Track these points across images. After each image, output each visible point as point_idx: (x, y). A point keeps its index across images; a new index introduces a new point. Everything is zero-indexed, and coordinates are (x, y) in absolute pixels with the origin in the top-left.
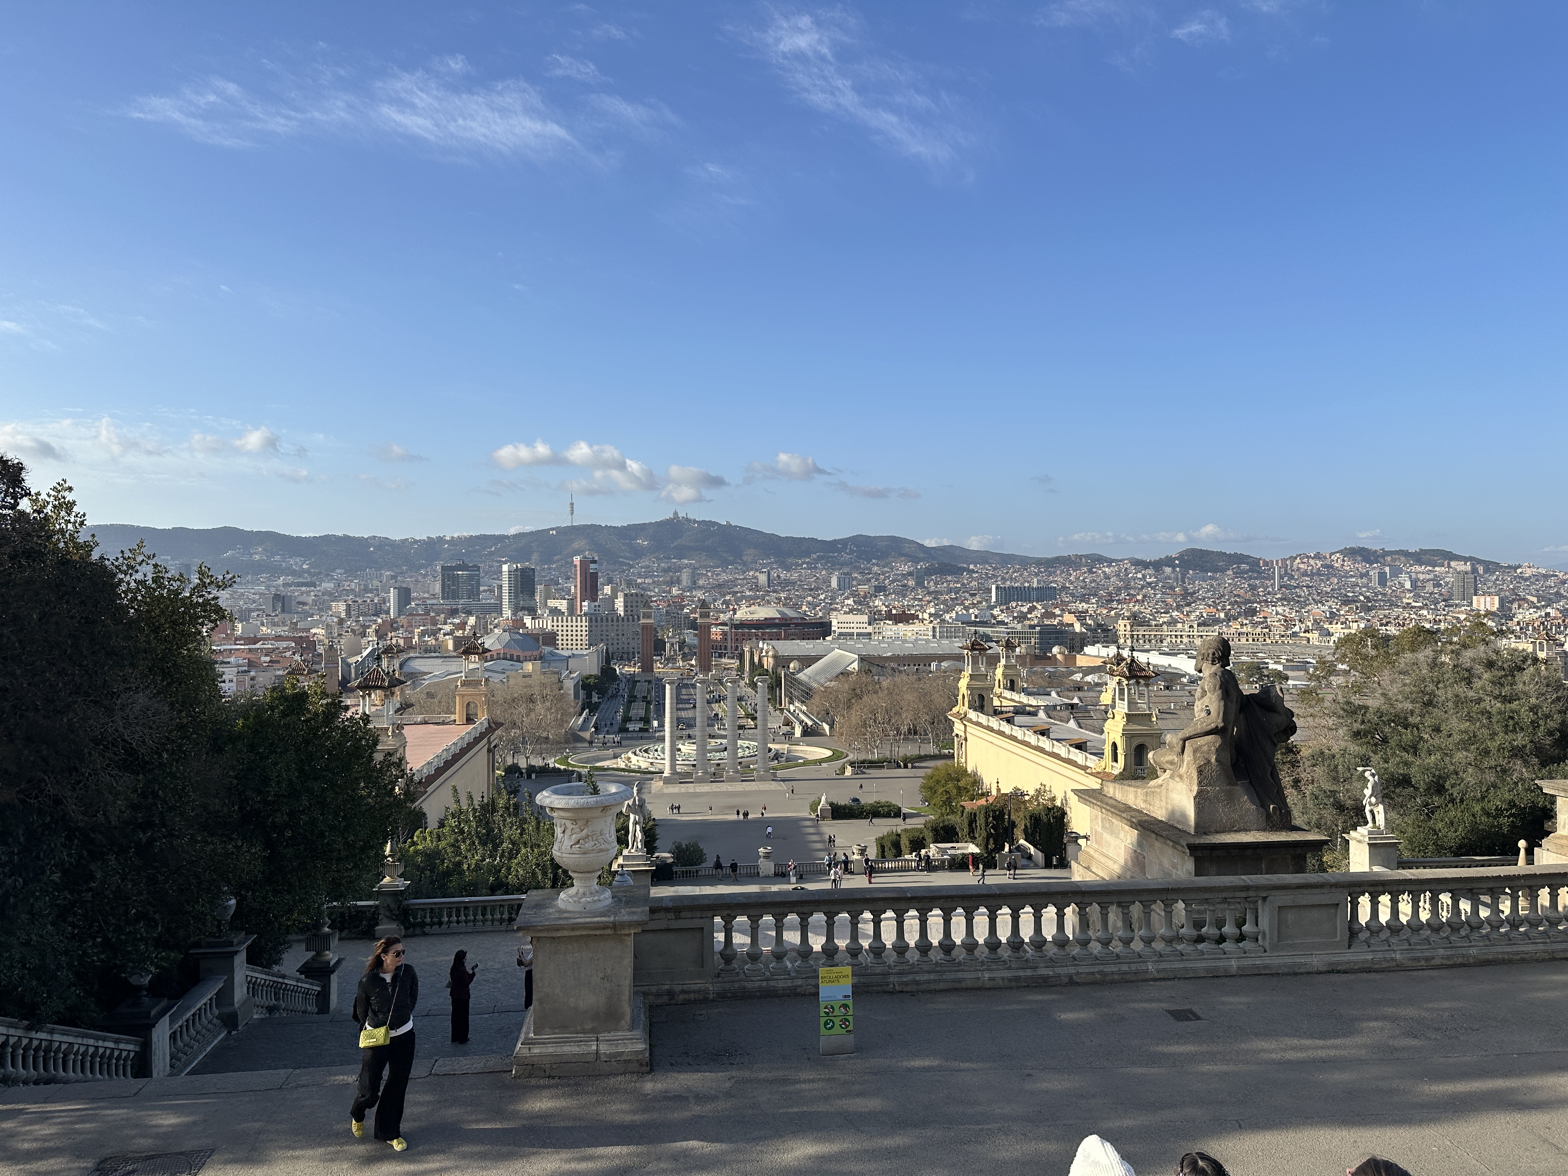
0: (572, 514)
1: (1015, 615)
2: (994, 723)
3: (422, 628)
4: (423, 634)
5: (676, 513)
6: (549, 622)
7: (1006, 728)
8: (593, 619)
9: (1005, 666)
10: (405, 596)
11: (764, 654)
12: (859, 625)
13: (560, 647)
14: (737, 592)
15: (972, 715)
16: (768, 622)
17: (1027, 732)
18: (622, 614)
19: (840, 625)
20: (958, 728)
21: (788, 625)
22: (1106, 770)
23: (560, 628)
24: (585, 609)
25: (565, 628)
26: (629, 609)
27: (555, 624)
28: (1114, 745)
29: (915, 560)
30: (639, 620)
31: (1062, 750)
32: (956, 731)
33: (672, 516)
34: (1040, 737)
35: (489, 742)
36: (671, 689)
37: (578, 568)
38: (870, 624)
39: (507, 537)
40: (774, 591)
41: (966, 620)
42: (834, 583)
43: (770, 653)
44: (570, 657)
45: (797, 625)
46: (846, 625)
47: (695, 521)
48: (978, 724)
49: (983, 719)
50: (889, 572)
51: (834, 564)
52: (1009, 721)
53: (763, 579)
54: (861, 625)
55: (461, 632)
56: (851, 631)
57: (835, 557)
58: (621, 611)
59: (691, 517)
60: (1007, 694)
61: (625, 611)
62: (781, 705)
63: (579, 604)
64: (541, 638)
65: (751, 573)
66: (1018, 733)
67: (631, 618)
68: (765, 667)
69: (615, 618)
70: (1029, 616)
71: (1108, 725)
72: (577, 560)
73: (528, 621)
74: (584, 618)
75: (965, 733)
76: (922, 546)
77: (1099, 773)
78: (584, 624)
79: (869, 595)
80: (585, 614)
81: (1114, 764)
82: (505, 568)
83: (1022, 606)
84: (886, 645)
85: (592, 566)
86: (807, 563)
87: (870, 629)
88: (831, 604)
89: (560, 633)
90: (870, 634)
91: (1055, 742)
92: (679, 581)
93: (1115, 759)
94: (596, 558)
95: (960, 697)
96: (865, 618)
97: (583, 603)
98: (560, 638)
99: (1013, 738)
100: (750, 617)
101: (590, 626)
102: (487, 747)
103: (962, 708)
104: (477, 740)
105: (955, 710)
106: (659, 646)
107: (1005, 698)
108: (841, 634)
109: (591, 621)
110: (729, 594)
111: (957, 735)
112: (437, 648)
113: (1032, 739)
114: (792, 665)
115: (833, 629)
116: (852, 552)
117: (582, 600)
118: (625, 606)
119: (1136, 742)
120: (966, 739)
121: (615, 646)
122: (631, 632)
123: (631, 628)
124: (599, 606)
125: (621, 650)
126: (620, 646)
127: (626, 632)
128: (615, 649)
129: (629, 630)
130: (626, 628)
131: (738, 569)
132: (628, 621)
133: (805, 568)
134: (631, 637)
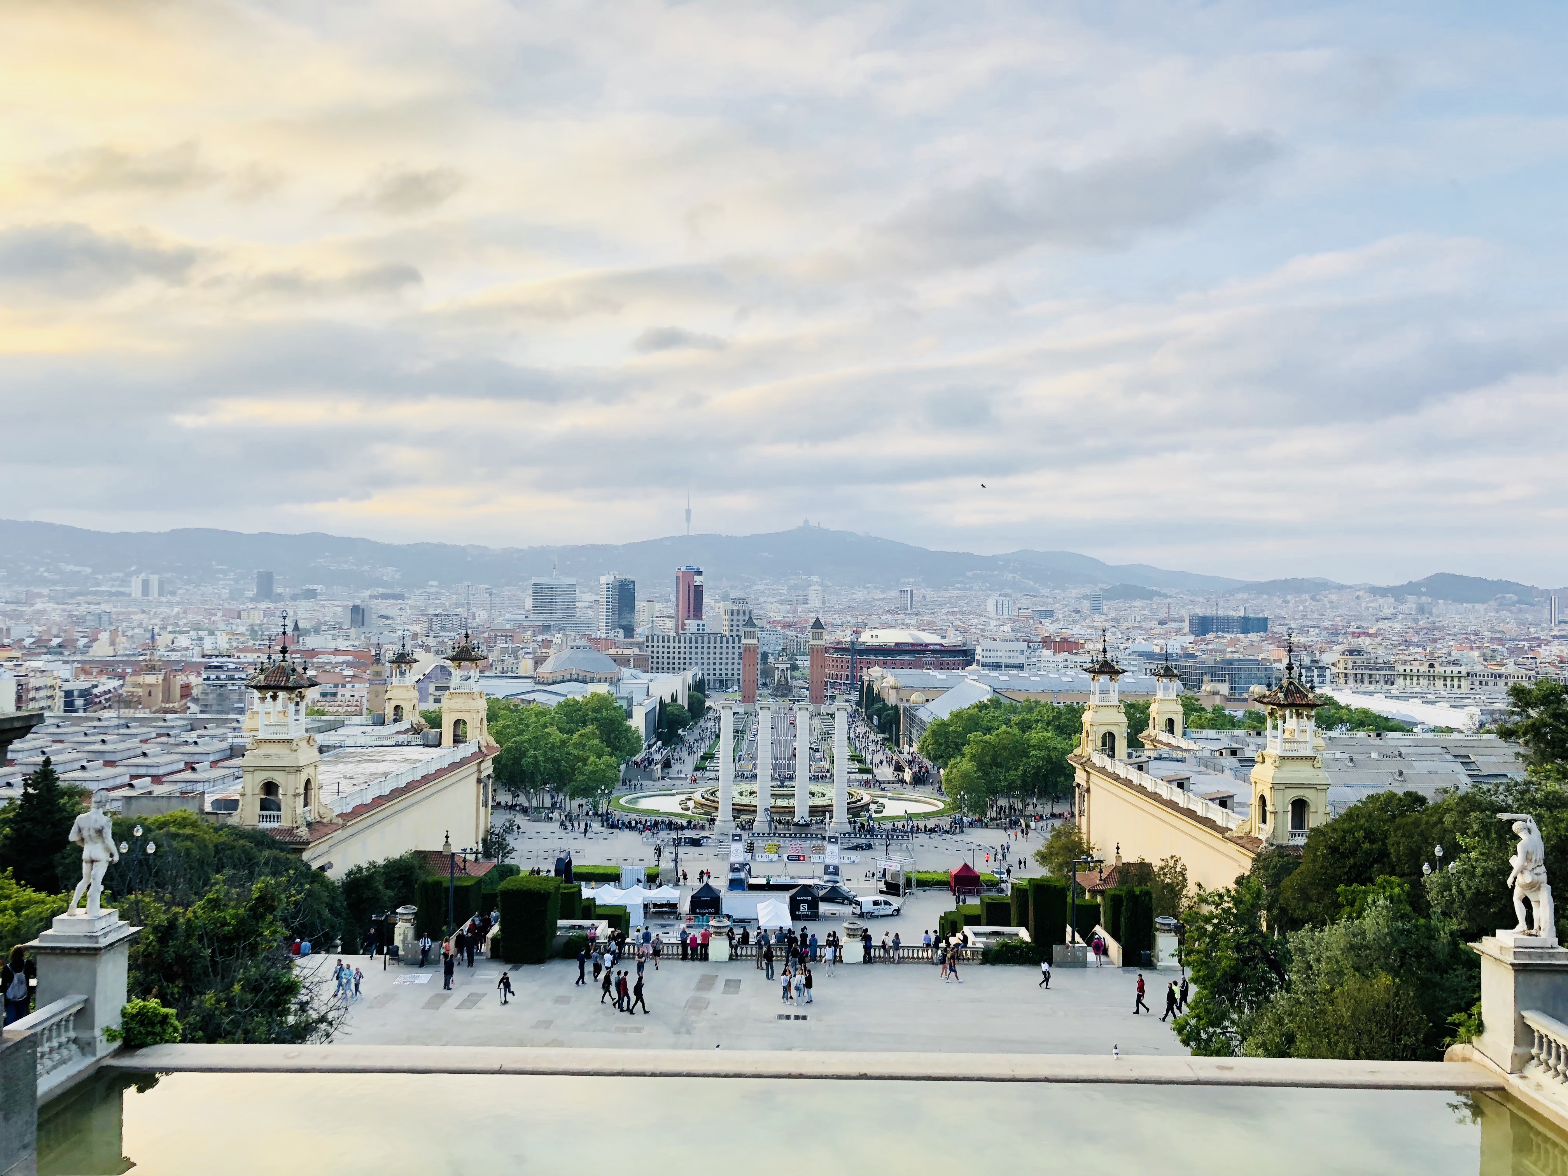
0: (688, 522)
1: (1211, 647)
2: (1121, 769)
7: (1135, 776)
8: (693, 640)
9: (1162, 701)
11: (884, 684)
14: (873, 614)
15: (1099, 760)
16: (899, 647)
17: (1158, 781)
18: (727, 633)
20: (1080, 777)
21: (924, 652)
22: (1252, 834)
23: (655, 649)
24: (688, 628)
25: (660, 649)
26: (735, 629)
27: (650, 644)
28: (1262, 799)
29: (1093, 581)
31: (1200, 806)
32: (1077, 780)
33: (801, 525)
34: (1175, 789)
35: (480, 771)
37: (681, 581)
38: (1022, 653)
39: (615, 547)
40: (917, 614)
45: (934, 652)
46: (992, 654)
47: (828, 532)
48: (1103, 771)
49: (1109, 764)
52: (1139, 766)
53: (905, 600)
54: (1011, 654)
56: (998, 660)
57: (995, 576)
58: (725, 630)
59: (824, 526)
61: (731, 631)
63: (681, 622)
64: (632, 660)
66: (1148, 782)
68: (886, 701)
69: (718, 639)
70: (1228, 649)
71: (1255, 772)
74: (682, 638)
75: (1088, 782)
76: (1100, 565)
77: (1241, 838)
78: (682, 645)
81: (1262, 826)
82: (603, 580)
83: (1223, 637)
84: (1038, 679)
85: (697, 578)
86: (961, 583)
87: (1021, 660)
88: (983, 630)
90: (1021, 665)
91: (1191, 795)
92: (806, 603)
93: (1264, 821)
95: (1084, 735)
97: (686, 622)
98: (655, 660)
99: (1139, 789)
102: (473, 776)
103: (1084, 748)
104: (458, 766)
105: (1077, 751)
107: (1160, 742)
108: (984, 664)
109: (690, 642)
110: (863, 615)
113: (1165, 791)
114: (913, 698)
115: (977, 657)
117: (685, 618)
118: (731, 625)
120: (1088, 790)
121: (718, 672)
122: (736, 656)
123: (736, 651)
124: (703, 625)
125: (724, 677)
126: (724, 672)
127: (730, 656)
128: (717, 675)
129: (733, 653)
130: (730, 650)
131: (875, 588)
132: (733, 643)
133: (958, 589)
134: (736, 661)
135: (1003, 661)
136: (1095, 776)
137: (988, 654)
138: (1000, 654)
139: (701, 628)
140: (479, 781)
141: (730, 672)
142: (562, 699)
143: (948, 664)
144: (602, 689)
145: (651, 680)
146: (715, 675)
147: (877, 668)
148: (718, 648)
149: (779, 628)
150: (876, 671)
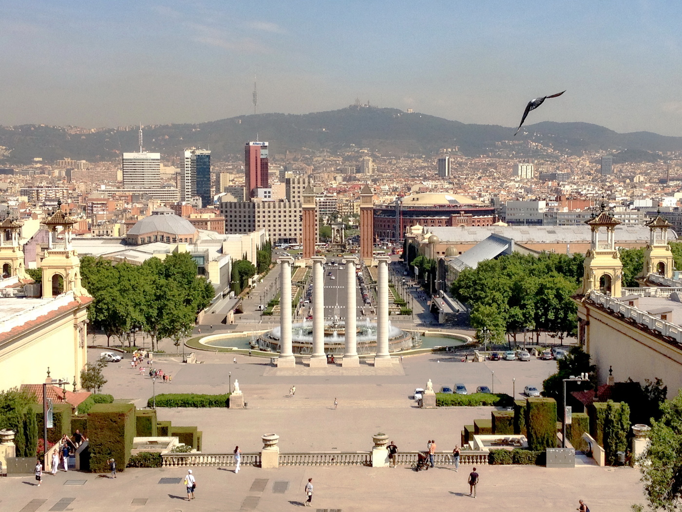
0: (255, 102)
5: (357, 100)
8: (261, 205)
12: (529, 212)
15: (596, 297)
16: (438, 209)
19: (510, 212)
20: (582, 313)
21: (458, 212)
23: (229, 214)
25: (233, 214)
32: (580, 315)
33: (353, 104)
35: (76, 320)
39: (194, 126)
45: (466, 212)
46: (516, 212)
47: (377, 109)
48: (599, 306)
49: (605, 301)
54: (532, 212)
56: (521, 217)
57: (521, 145)
64: (209, 223)
75: (588, 315)
78: (251, 210)
82: (188, 154)
85: (263, 152)
89: (228, 218)
90: (541, 221)
94: (267, 144)
100: (417, 204)
101: (258, 212)
102: (71, 323)
104: (58, 315)
108: (509, 221)
109: (258, 207)
111: (581, 320)
112: (109, 232)
120: (588, 323)
121: (282, 233)
122: (298, 218)
123: (298, 214)
124: (269, 192)
125: (288, 237)
126: (287, 232)
127: (293, 218)
128: (282, 236)
129: (295, 216)
130: (293, 214)
131: (418, 158)
132: (295, 207)
133: (488, 157)
134: (298, 223)
135: (525, 218)
136: (594, 311)
137: (512, 212)
138: (522, 212)
139: (267, 195)
140: (76, 326)
141: (293, 232)
142: (148, 257)
143: (479, 222)
144: (184, 248)
145: (225, 240)
146: (280, 235)
147: (417, 226)
148: (282, 212)
149: (335, 194)
150: (416, 230)
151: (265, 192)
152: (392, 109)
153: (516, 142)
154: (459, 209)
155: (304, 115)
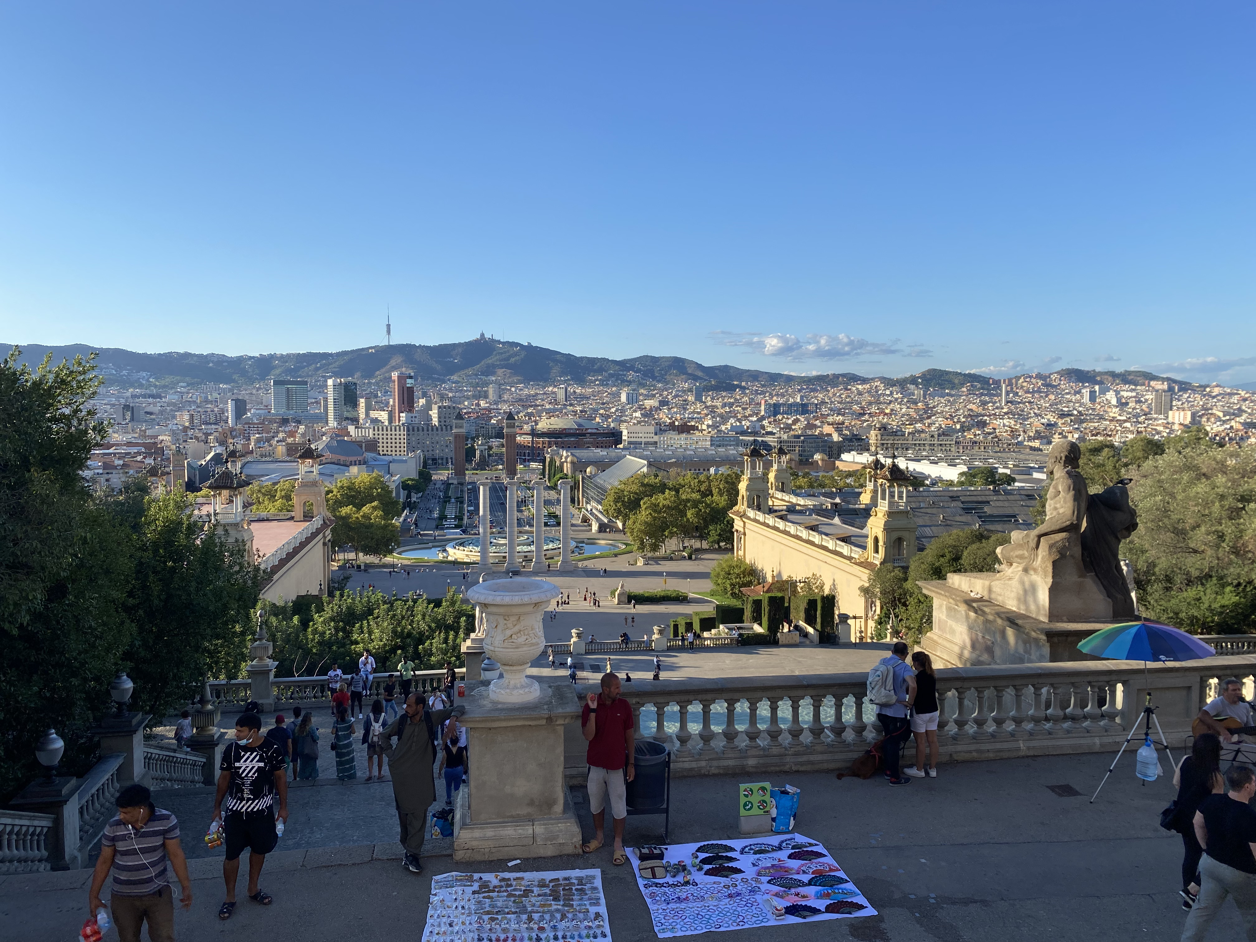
0: (389, 332)
1: (782, 426)
2: (770, 520)
3: (257, 436)
4: (258, 441)
5: (482, 335)
6: (371, 430)
7: (781, 524)
8: (411, 429)
9: (777, 471)
10: (240, 408)
11: (563, 460)
12: (646, 435)
13: (381, 453)
14: (539, 406)
15: (751, 513)
16: (568, 431)
17: (799, 527)
18: (437, 424)
19: (630, 435)
20: (738, 525)
21: (584, 435)
22: (869, 560)
23: (381, 437)
24: (403, 420)
25: (385, 437)
26: (443, 420)
27: (376, 432)
28: (876, 540)
29: (695, 378)
30: (451, 429)
31: (831, 544)
32: (736, 527)
33: (479, 337)
34: (811, 532)
35: (324, 537)
36: (484, 491)
37: (396, 383)
38: (656, 434)
39: (331, 355)
40: (571, 405)
41: (739, 430)
42: (624, 398)
43: (569, 460)
44: (391, 462)
45: (592, 434)
46: (635, 435)
47: (499, 342)
48: (756, 521)
49: (760, 517)
50: (671, 388)
51: (623, 381)
52: (781, 518)
53: (561, 395)
54: (649, 435)
55: (292, 439)
56: (639, 440)
57: (625, 375)
58: (435, 421)
59: (496, 338)
60: (779, 495)
61: (440, 422)
62: (579, 505)
63: (397, 415)
64: (364, 445)
65: (550, 389)
66: (792, 529)
67: (444, 427)
68: (565, 472)
69: (430, 428)
70: (793, 427)
71: (871, 521)
72: (395, 375)
73: (351, 429)
74: (402, 428)
75: (744, 529)
76: (699, 366)
77: (862, 562)
78: (402, 433)
79: (654, 409)
80: (403, 424)
81: (875, 555)
82: (330, 382)
83: (788, 418)
84: (670, 453)
85: (409, 381)
86: (600, 380)
87: (656, 438)
88: (621, 416)
89: (380, 441)
90: (656, 443)
91: (824, 537)
92: (486, 397)
93: (876, 551)
94: (412, 374)
95: (740, 498)
96: (652, 429)
97: (401, 415)
98: (381, 445)
99: (787, 533)
101: (408, 435)
102: (322, 541)
103: (741, 507)
104: (314, 535)
105: (735, 508)
106: (470, 453)
107: (777, 498)
108: (630, 443)
109: (408, 430)
110: (531, 406)
111: (737, 531)
112: (271, 453)
113: (804, 534)
114: (588, 470)
115: (624, 438)
116: (638, 371)
117: (401, 411)
118: (439, 417)
119: (895, 535)
120: (745, 534)
121: (430, 453)
124: (415, 417)
125: (436, 456)
126: (435, 453)
128: (430, 455)
131: (538, 385)
132: (442, 430)
133: (598, 385)
135: (643, 440)
136: (750, 524)
137: (632, 435)
138: (640, 435)
141: (440, 453)
143: (602, 443)
146: (428, 455)
147: (554, 448)
151: (412, 417)
152: (513, 343)
153: (621, 373)
154: (584, 432)
155: (435, 347)
